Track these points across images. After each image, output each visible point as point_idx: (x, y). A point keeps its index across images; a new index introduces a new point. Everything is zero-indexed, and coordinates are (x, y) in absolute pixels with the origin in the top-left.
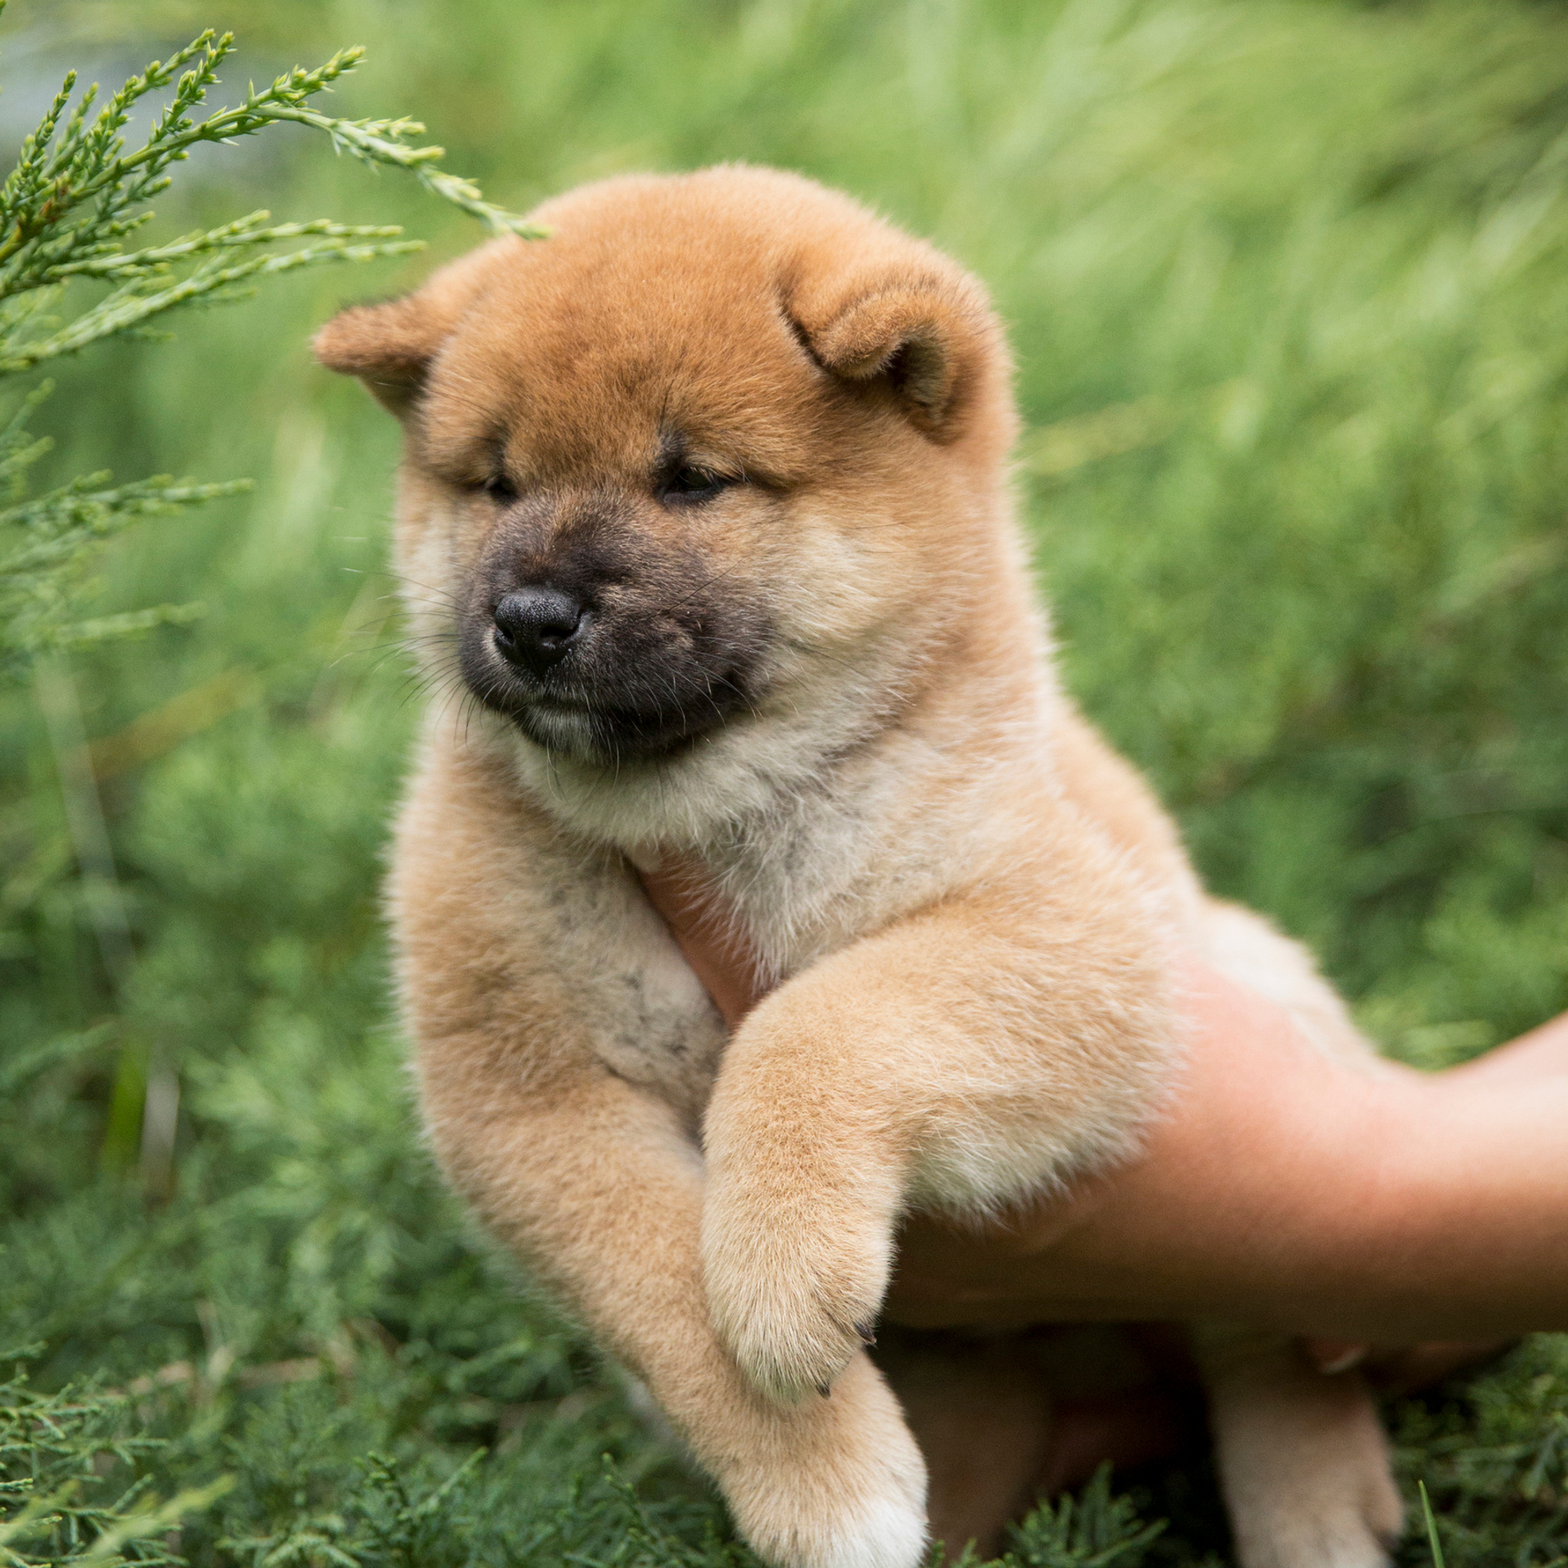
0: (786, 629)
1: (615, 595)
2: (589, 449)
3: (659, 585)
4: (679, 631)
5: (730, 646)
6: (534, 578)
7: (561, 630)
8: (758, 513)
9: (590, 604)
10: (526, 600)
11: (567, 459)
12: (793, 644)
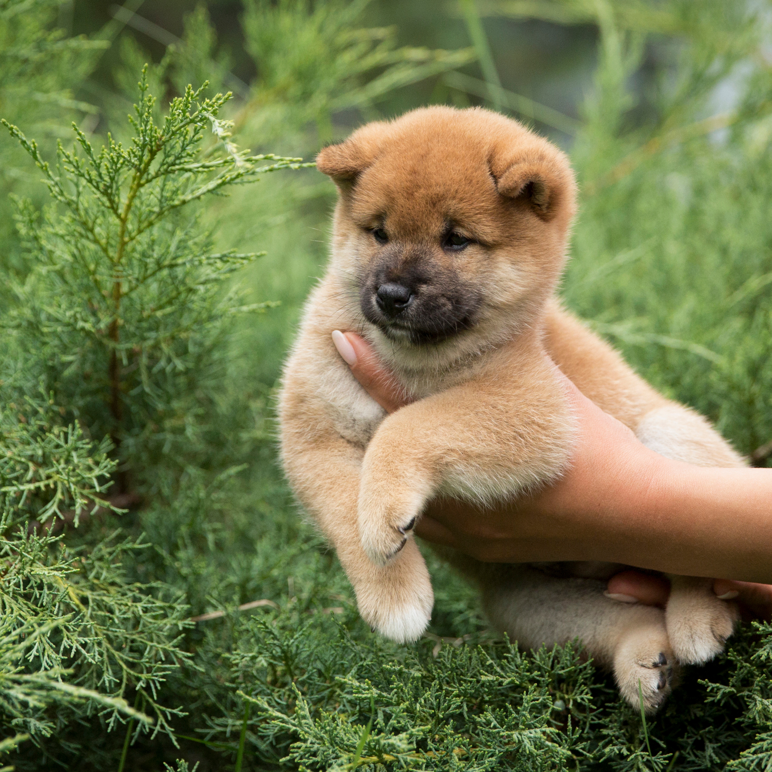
0: (487, 301)
1: (424, 288)
2: (418, 227)
3: (441, 284)
4: (447, 302)
5: (467, 308)
6: (393, 279)
7: (402, 300)
8: (480, 257)
9: (414, 292)
10: (389, 288)
11: (409, 230)
12: (489, 305)
